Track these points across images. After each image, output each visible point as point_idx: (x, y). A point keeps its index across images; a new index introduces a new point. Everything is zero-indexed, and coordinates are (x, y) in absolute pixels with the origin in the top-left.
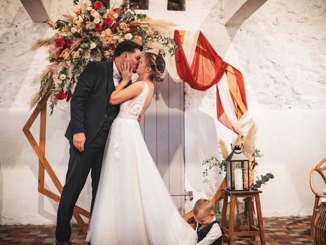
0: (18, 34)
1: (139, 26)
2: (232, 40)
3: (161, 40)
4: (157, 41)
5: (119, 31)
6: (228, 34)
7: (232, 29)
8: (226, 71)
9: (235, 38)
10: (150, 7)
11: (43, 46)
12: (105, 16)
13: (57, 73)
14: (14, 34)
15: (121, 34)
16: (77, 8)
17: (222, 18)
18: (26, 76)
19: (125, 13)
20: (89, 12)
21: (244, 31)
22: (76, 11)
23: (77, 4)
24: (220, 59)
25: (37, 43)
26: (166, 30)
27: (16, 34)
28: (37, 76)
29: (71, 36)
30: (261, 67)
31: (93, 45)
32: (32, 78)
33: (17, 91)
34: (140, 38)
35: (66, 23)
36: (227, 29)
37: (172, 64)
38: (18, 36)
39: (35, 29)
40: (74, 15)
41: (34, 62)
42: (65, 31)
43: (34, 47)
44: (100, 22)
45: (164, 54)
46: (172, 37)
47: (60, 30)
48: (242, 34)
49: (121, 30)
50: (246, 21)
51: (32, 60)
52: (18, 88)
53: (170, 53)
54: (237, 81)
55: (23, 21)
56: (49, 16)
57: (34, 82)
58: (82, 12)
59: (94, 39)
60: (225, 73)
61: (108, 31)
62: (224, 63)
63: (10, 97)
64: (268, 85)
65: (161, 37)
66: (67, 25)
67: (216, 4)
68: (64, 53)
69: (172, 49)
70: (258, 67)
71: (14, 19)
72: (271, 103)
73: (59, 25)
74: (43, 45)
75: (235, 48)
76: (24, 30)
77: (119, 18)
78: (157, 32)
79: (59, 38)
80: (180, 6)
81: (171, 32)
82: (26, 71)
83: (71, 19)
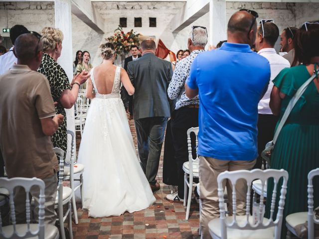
1: (136, 39)
2: (175, 38)
6: (173, 36)
7: (175, 34)
9: (177, 38)
10: (142, 26)
15: (130, 43)
17: (171, 29)
21: (180, 34)
24: (167, 49)
27: (92, 38)
31: (121, 47)
35: (111, 38)
40: (114, 36)
44: (123, 38)
49: (130, 41)
59: (121, 45)
61: (126, 41)
67: (169, 24)
76: (95, 36)
82: (96, 52)
83: (113, 37)
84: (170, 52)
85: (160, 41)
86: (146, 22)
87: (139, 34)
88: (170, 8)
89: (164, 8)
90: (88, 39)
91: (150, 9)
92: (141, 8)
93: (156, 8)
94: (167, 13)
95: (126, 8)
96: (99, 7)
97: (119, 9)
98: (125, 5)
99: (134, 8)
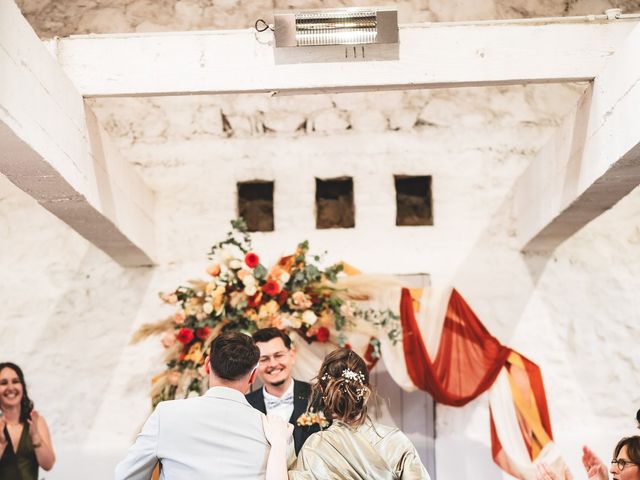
1: (328, 296)
2: (535, 283)
3: (373, 315)
5: (292, 307)
6: (526, 271)
7: (537, 261)
8: (508, 366)
10: (358, 220)
13: (182, 391)
14: (84, 293)
15: (295, 313)
16: (212, 265)
20: (235, 271)
21: (564, 261)
22: (212, 272)
23: (212, 259)
24: (495, 341)
27: (88, 292)
29: (204, 320)
33: (97, 410)
35: (192, 291)
36: (525, 260)
37: (396, 356)
38: (93, 298)
40: (209, 279)
42: (193, 310)
43: (136, 339)
44: (257, 293)
45: (379, 345)
47: (183, 305)
49: (294, 304)
52: (97, 403)
53: (392, 338)
54: (531, 384)
55: (100, 265)
59: (247, 321)
60: (504, 370)
61: (272, 306)
62: (501, 348)
63: (83, 422)
66: (195, 295)
67: (501, 207)
68: (193, 352)
70: (596, 338)
71: (83, 262)
73: (182, 297)
74: (151, 333)
75: (543, 299)
76: (104, 283)
79: (181, 321)
83: (203, 286)
84: (513, 359)
85: (456, 302)
86: (375, 202)
87: (340, 268)
88: (506, 120)
89: (474, 120)
90: (69, 299)
91: (397, 129)
92: (349, 127)
93: (431, 121)
94: (490, 149)
95: (271, 130)
96: (128, 128)
97: (230, 136)
98: (262, 113)
99: (314, 129)
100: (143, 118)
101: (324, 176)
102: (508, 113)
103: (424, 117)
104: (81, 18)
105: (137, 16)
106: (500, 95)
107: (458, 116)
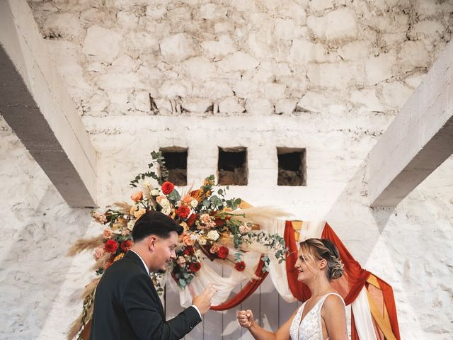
0: (47, 227)
1: (229, 219)
2: (381, 231)
3: (264, 238)
4: (258, 240)
5: (199, 227)
6: (374, 222)
7: (382, 214)
8: (367, 284)
9: (387, 228)
10: (250, 180)
11: (85, 250)
12: (179, 204)
14: (41, 226)
15: (202, 232)
16: (135, 192)
17: (366, 195)
18: (59, 290)
19: (209, 198)
20: (154, 198)
21: (402, 215)
22: (135, 198)
23: (135, 186)
24: (358, 265)
25: (76, 246)
26: (272, 222)
27: (44, 227)
28: (77, 291)
29: (127, 235)
30: (430, 274)
32: (69, 294)
33: (47, 315)
34: (232, 236)
35: (120, 214)
36: (373, 213)
37: (281, 273)
38: (47, 230)
39: (73, 219)
40: (132, 203)
41: (71, 270)
42: (119, 227)
43: (73, 251)
44: (171, 214)
45: (268, 261)
46: (282, 234)
47: (111, 226)
48: (398, 221)
49: (201, 224)
50: (405, 200)
51: (69, 267)
52: (47, 309)
53: (277, 258)
54: (384, 300)
55: (55, 206)
56: (95, 201)
57: (73, 300)
58: (144, 197)
60: (364, 288)
62: (363, 271)
63: (36, 324)
64: (440, 303)
65: (264, 235)
66: (122, 218)
67: (356, 173)
69: (281, 252)
70: (424, 273)
71: (41, 203)
72: (445, 332)
73: (110, 218)
74: (86, 247)
75: (386, 243)
76: (56, 219)
77: (200, 206)
78: (259, 225)
79: (110, 237)
80: (299, 176)
81: (279, 225)
82: (60, 282)
83: (128, 209)
84: (371, 280)
85: (328, 233)
88: (361, 111)
89: (338, 109)
91: (281, 114)
92: (245, 111)
93: (306, 108)
94: (350, 131)
95: (187, 111)
96: (79, 105)
97: (155, 114)
98: (180, 97)
99: (219, 111)
100: (91, 97)
101: (225, 146)
102: (363, 105)
103: (301, 105)
104: (45, 20)
105: (88, 20)
106: (358, 91)
107: (326, 105)
